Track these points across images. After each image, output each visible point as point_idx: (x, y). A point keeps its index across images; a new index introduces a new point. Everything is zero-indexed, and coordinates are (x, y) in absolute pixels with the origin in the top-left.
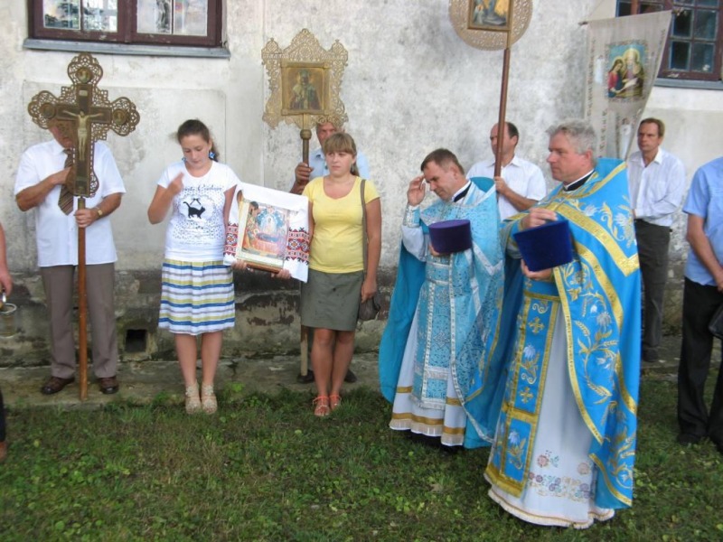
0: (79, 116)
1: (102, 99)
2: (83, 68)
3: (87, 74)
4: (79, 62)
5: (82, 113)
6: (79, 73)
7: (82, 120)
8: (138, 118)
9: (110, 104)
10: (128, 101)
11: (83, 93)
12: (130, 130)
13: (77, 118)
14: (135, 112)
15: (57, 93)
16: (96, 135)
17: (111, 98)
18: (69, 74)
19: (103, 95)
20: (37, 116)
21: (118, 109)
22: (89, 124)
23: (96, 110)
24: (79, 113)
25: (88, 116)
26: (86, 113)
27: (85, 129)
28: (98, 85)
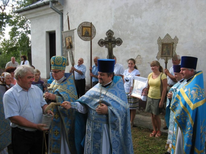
0: (109, 43)
2: (109, 33)
4: (108, 32)
6: (109, 34)
8: (122, 42)
10: (120, 38)
11: (110, 38)
12: (120, 45)
14: (121, 40)
15: (104, 39)
17: (116, 38)
18: (106, 35)
19: (114, 38)
20: (100, 44)
21: (118, 40)
22: (111, 45)
23: (113, 41)
26: (111, 42)
28: (113, 36)
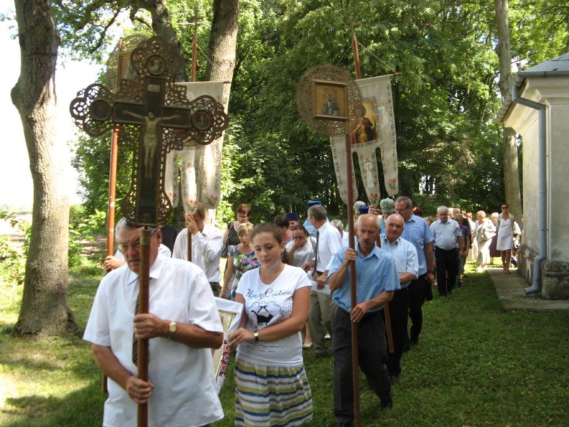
0: (147, 118)
1: (179, 97)
2: (155, 55)
3: (160, 64)
5: (151, 115)
7: (151, 124)
9: (188, 103)
11: (153, 88)
12: (213, 137)
13: (144, 121)
16: (169, 144)
17: (191, 97)
19: (180, 92)
20: (83, 119)
22: (159, 130)
23: (170, 111)
24: (147, 115)
25: (159, 119)
26: (157, 115)
27: (154, 136)
